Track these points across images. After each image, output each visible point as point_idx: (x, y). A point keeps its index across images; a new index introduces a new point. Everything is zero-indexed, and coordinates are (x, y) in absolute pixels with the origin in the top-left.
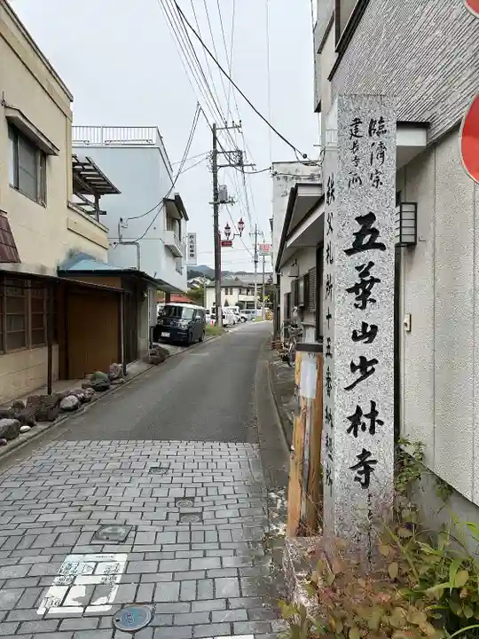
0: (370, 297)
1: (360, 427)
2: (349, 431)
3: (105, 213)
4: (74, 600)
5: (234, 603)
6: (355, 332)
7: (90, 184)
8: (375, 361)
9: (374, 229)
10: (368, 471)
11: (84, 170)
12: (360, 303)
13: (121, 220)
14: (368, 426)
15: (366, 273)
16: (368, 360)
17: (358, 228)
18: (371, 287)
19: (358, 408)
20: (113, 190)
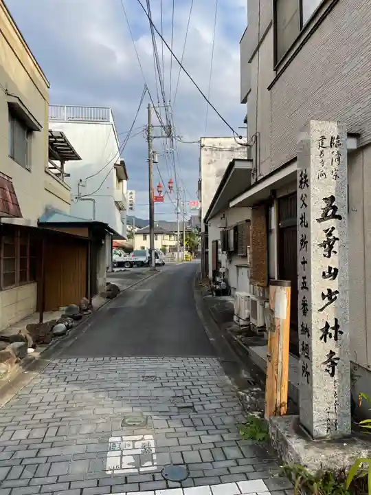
0: (333, 250)
1: (328, 336)
2: (321, 338)
3: (69, 175)
4: (128, 464)
5: (242, 462)
6: (324, 273)
7: (59, 153)
8: (337, 292)
9: (334, 206)
10: (334, 365)
11: (55, 141)
12: (327, 254)
13: (81, 181)
14: (333, 335)
15: (330, 234)
16: (333, 291)
17: (324, 205)
18: (333, 243)
19: (327, 323)
20: (76, 157)
